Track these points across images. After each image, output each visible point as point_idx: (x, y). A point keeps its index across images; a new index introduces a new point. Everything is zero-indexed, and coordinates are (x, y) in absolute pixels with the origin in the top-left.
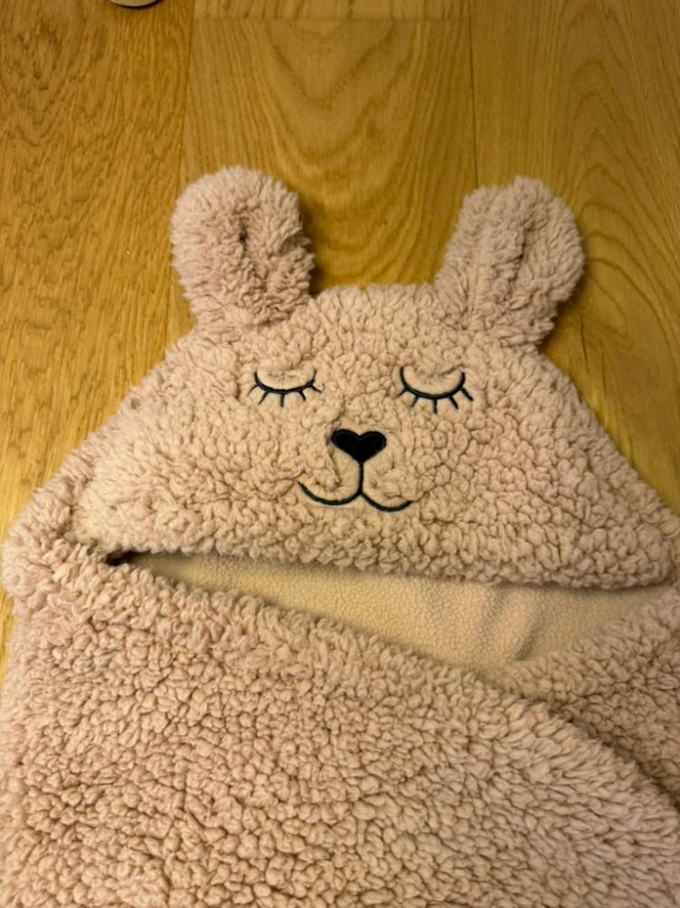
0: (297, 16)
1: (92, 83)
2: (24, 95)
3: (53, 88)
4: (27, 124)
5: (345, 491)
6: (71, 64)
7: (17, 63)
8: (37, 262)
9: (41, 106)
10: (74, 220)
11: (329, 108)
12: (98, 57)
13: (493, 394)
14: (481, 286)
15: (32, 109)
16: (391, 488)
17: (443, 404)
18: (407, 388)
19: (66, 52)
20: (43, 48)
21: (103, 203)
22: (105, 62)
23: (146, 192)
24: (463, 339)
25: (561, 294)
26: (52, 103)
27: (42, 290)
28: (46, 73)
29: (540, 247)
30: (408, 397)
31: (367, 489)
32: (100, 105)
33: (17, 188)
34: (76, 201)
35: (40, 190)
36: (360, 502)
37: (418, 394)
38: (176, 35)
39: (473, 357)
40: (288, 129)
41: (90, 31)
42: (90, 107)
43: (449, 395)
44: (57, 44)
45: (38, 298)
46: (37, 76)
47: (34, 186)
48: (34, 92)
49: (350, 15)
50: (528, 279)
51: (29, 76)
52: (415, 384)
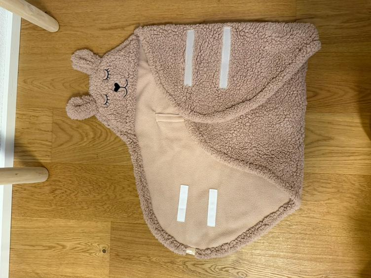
0: (51, 142)
1: (65, 182)
2: (67, 195)
3: (66, 189)
4: (74, 194)
5: (125, 90)
6: (61, 186)
7: (60, 197)
8: (102, 190)
9: (69, 191)
10: (94, 183)
11: (72, 136)
12: (59, 181)
13: (108, 65)
14: (90, 67)
15: (70, 193)
16: (124, 83)
17: (109, 73)
18: (107, 79)
19: (58, 187)
20: (57, 192)
21: (91, 178)
22: (60, 179)
23: (89, 170)
24: (99, 70)
25: (92, 54)
26: (69, 190)
27: (108, 188)
28: (62, 191)
29: (84, 57)
30: (108, 79)
31: (124, 86)
32: (70, 180)
33: (88, 194)
34: (90, 183)
35: (88, 190)
36: (126, 88)
37: (108, 77)
38: (55, 166)
39: (102, 68)
40: (76, 144)
41: (53, 183)
42: (70, 182)
43: (108, 72)
44: (56, 189)
45: (109, 189)
46: (63, 193)
47: (87, 191)
48: (67, 193)
49: (51, 132)
50: (89, 59)
51: (63, 194)
52: (106, 78)
